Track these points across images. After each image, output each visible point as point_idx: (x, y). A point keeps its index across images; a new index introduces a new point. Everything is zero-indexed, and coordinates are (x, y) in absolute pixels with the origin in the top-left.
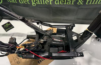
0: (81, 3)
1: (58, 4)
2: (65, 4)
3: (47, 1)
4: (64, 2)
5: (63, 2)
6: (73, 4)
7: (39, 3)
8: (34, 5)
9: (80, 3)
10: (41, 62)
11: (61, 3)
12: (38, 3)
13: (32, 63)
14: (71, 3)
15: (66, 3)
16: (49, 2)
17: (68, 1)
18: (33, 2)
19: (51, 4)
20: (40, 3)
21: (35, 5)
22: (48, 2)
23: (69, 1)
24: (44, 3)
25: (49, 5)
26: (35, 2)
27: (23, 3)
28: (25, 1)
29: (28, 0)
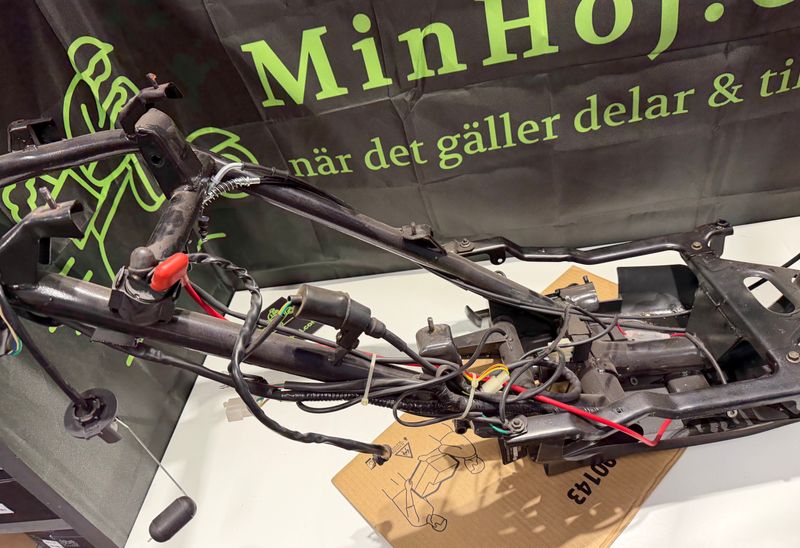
0: (732, 98)
1: (595, 126)
2: (636, 118)
3: (529, 127)
4: (629, 113)
5: (622, 109)
6: (680, 110)
7: (481, 149)
8: (448, 163)
9: (720, 98)
10: (588, 492)
11: (613, 119)
12: (474, 147)
13: (532, 509)
14: (672, 106)
15: (642, 111)
16: (543, 126)
17: (650, 100)
18: (444, 150)
19: (550, 135)
20: (487, 142)
21: (456, 160)
22: (536, 128)
23: (658, 101)
24: (510, 143)
25: (542, 144)
26: (455, 145)
27: (384, 165)
28: (398, 151)
29: (415, 146)
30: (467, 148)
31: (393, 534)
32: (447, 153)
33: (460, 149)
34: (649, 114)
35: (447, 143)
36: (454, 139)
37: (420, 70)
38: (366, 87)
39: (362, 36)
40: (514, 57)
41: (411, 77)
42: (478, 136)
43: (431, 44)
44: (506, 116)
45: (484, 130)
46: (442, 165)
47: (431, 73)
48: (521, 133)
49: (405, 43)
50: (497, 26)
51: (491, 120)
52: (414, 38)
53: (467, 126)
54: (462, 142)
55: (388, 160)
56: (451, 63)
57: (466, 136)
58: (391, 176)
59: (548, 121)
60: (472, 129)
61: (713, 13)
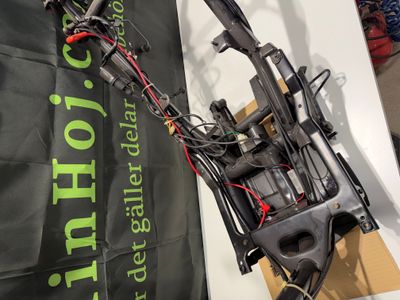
1: (137, 146)
2: (135, 127)
3: (133, 180)
4: (133, 129)
5: (130, 132)
6: (133, 106)
7: (141, 207)
8: (147, 227)
11: (134, 137)
12: (140, 211)
14: (131, 110)
15: (133, 124)
16: (134, 172)
17: (127, 118)
18: (139, 229)
19: (139, 168)
20: (138, 203)
22: (134, 176)
23: (128, 115)
24: (140, 190)
25: (143, 174)
26: (137, 222)
27: (144, 269)
28: (137, 259)
29: (135, 248)
30: (140, 215)
32: (141, 227)
33: (140, 219)
34: (134, 120)
35: (136, 227)
36: (134, 222)
37: (90, 241)
38: (95, 279)
39: (63, 280)
40: (94, 184)
41: (94, 248)
42: (133, 208)
43: (77, 234)
44: (125, 191)
45: (131, 204)
46: (148, 230)
47: (94, 234)
48: (136, 184)
49: (73, 250)
50: (74, 192)
51: (126, 200)
52: (71, 244)
53: (128, 214)
54: (136, 218)
55: (141, 266)
56: (89, 222)
57: (133, 215)
58: (151, 265)
59: (131, 169)
60: (129, 211)
61: (88, 84)
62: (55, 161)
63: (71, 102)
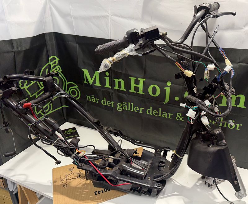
0: (181, 119)
1: (151, 114)
2: (160, 116)
4: (158, 114)
5: (157, 112)
6: (170, 117)
8: (119, 109)
9: (178, 118)
10: (99, 193)
11: (155, 114)
12: (125, 108)
13: (85, 191)
14: (168, 116)
15: (161, 114)
16: (140, 109)
17: (163, 113)
18: (119, 106)
19: (141, 112)
20: (128, 108)
21: (121, 109)
22: (138, 109)
23: (165, 114)
24: (132, 110)
25: (139, 113)
26: (121, 106)
28: (109, 102)
29: (112, 102)
30: (123, 107)
31: (55, 184)
32: (119, 107)
33: (122, 107)
34: (163, 116)
35: (120, 105)
36: (121, 104)
37: (117, 87)
38: (105, 86)
39: (107, 76)
40: (135, 92)
41: (114, 88)
42: (126, 105)
43: (120, 83)
44: (132, 104)
45: (127, 105)
46: (118, 109)
47: (119, 89)
48: (135, 109)
49: (115, 81)
50: (133, 85)
51: (129, 103)
52: (117, 81)
53: (124, 103)
54: (123, 106)
55: (106, 103)
56: (123, 88)
57: (124, 105)
58: (106, 107)
59: (141, 109)
60: (125, 104)
61: (177, 99)
62: (145, 80)
63: (168, 90)
